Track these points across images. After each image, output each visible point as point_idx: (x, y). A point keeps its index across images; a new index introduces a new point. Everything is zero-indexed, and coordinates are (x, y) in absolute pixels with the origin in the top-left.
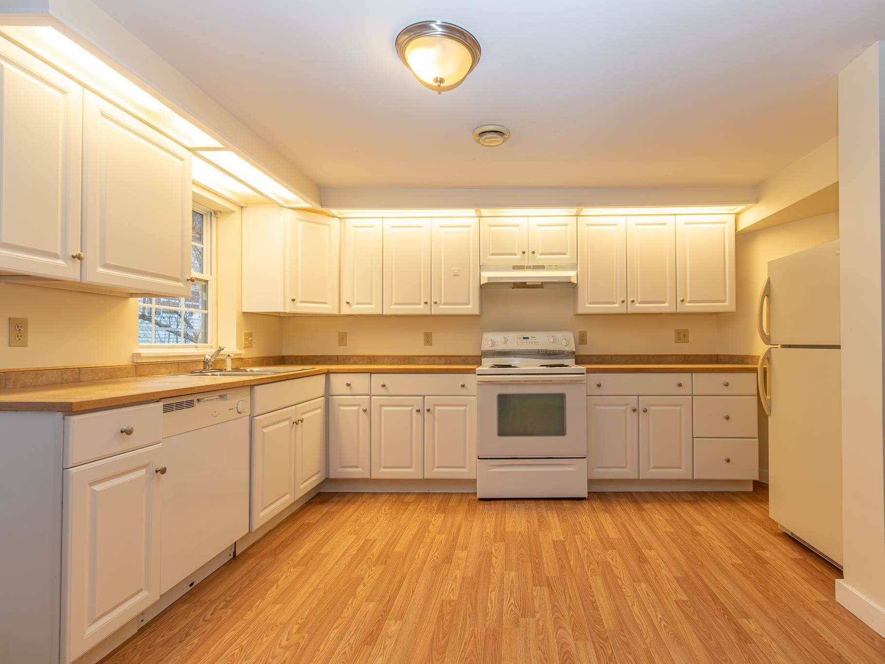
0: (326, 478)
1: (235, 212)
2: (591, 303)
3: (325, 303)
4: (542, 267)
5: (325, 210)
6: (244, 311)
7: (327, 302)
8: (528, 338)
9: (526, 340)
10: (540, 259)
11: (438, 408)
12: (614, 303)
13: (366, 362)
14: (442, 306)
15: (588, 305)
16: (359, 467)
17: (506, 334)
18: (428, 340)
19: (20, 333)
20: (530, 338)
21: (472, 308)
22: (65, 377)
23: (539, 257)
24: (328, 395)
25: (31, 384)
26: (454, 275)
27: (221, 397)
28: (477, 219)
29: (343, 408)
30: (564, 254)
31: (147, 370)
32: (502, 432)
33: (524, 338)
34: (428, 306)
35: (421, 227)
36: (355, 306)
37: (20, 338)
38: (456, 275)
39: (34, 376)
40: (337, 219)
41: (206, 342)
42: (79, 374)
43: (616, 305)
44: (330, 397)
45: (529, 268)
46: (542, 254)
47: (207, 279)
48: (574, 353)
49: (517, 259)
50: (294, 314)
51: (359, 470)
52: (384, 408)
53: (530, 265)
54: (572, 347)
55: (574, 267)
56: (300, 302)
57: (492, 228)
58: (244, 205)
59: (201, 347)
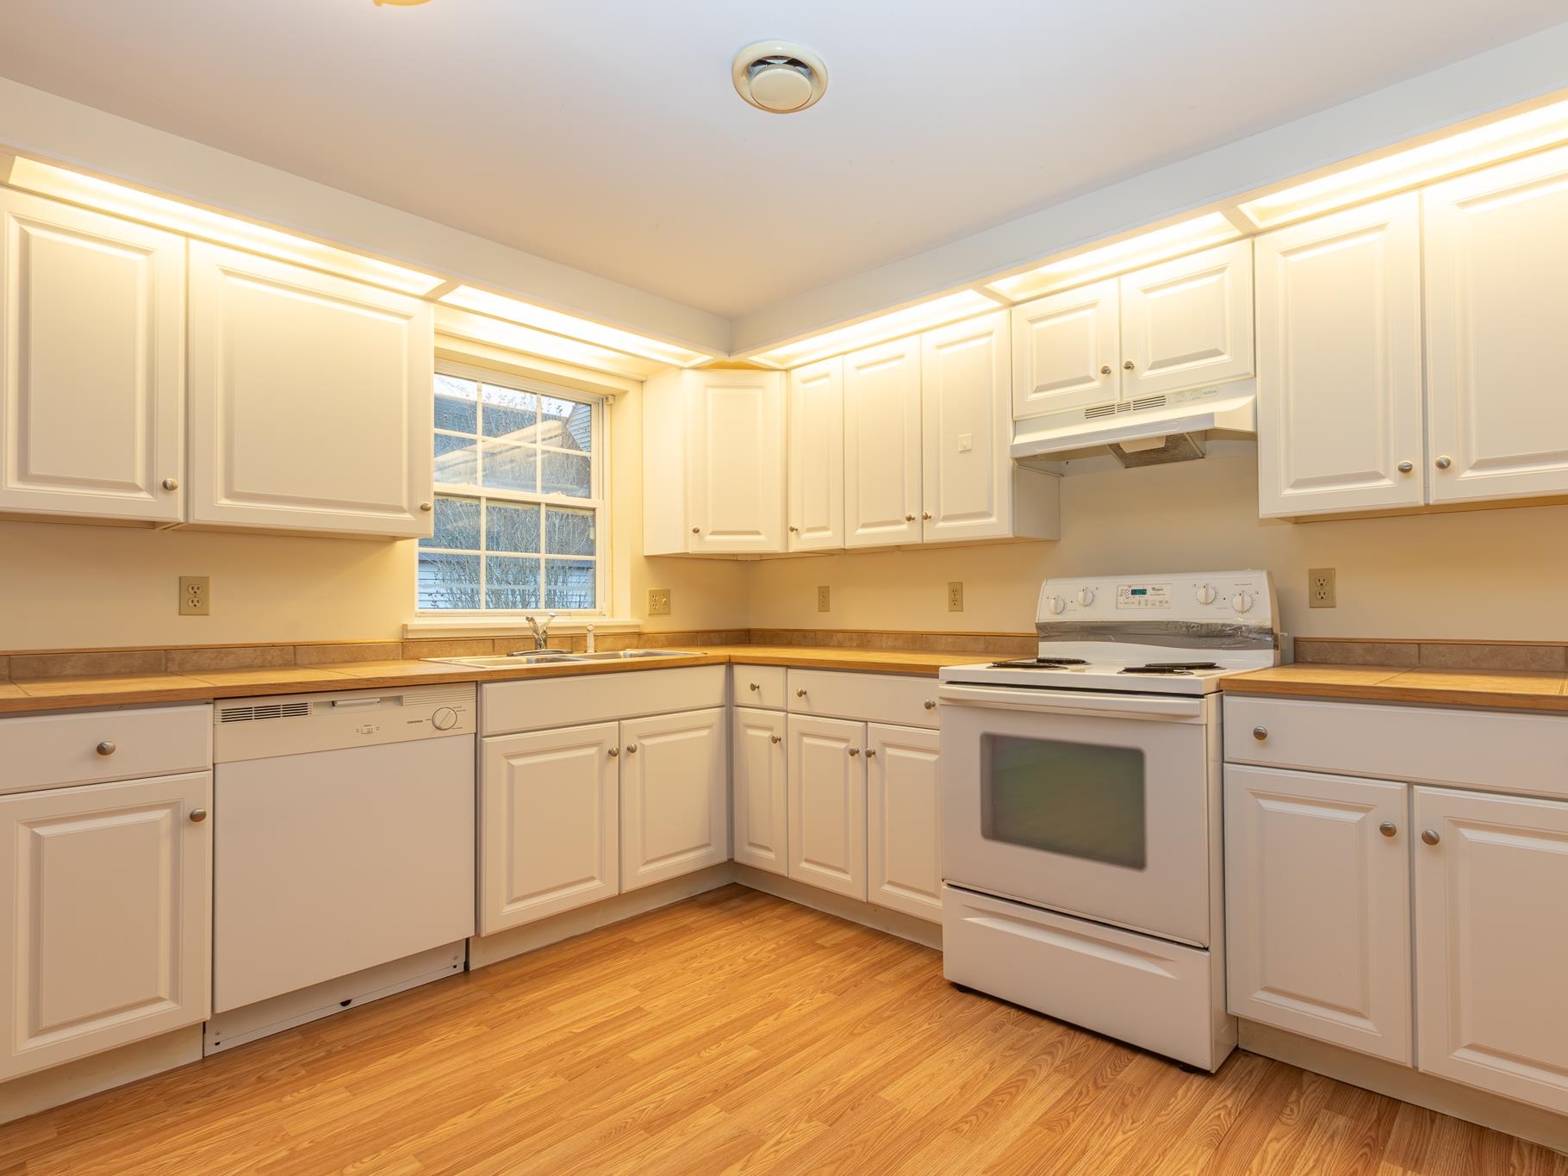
0: (729, 860)
1: (627, 392)
2: (1297, 484)
3: (757, 533)
4: (1158, 401)
5: (734, 359)
6: (645, 555)
7: (761, 532)
8: (1143, 592)
9: (1137, 596)
10: (1149, 380)
11: (890, 751)
12: (1376, 476)
13: (855, 644)
14: (941, 524)
15: (1289, 492)
16: (771, 851)
17: (1091, 583)
18: (956, 599)
19: (195, 597)
20: (1149, 591)
21: (997, 523)
22: (269, 658)
23: (1148, 373)
24: (730, 704)
25: (209, 667)
26: (961, 452)
27: (399, 699)
28: (1005, 312)
29: (751, 732)
30: (1217, 353)
31: (426, 650)
32: (998, 827)
33: (1134, 592)
34: (916, 526)
35: (902, 356)
36: (806, 536)
37: (196, 603)
38: (966, 451)
39: (213, 656)
40: (778, 373)
41: (594, 605)
42: (295, 655)
43: (1386, 483)
44: (734, 708)
45: (1124, 408)
46: (1155, 366)
47: (594, 506)
48: (1270, 632)
49: (1094, 391)
50: (761, 555)
51: (771, 855)
52: (806, 740)
53: (1125, 400)
54: (1263, 615)
55: (1245, 383)
56: (711, 534)
57: (1037, 326)
58: (644, 379)
59: (576, 614)
